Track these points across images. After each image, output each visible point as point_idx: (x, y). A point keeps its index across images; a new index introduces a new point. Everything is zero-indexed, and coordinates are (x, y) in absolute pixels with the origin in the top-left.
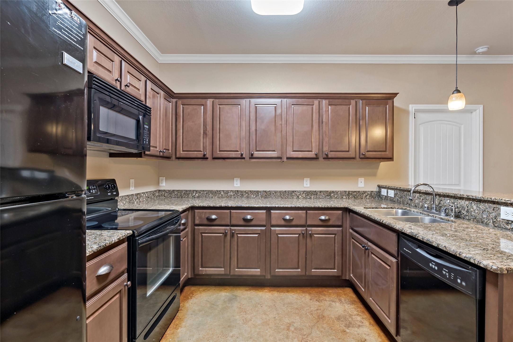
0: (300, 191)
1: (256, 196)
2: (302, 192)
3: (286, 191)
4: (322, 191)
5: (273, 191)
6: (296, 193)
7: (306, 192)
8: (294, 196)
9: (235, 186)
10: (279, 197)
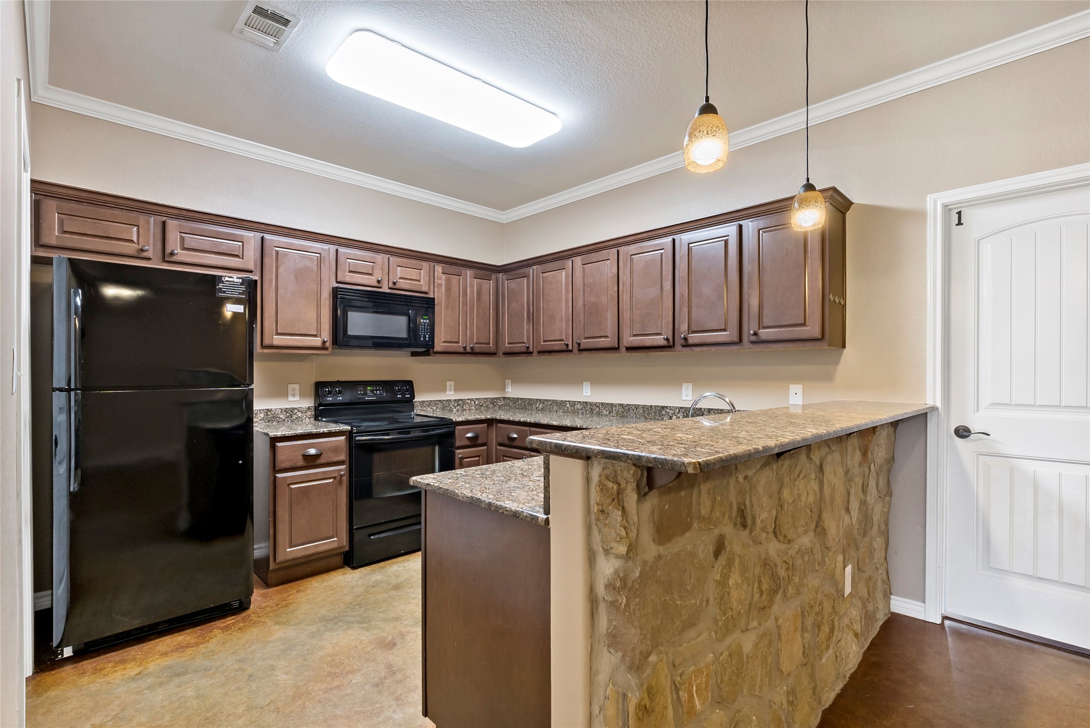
0: (673, 407)
1: (609, 413)
2: (677, 410)
3: (652, 406)
4: (712, 409)
5: (633, 405)
6: (667, 410)
7: (684, 410)
8: (665, 416)
9: (585, 394)
10: (642, 416)
